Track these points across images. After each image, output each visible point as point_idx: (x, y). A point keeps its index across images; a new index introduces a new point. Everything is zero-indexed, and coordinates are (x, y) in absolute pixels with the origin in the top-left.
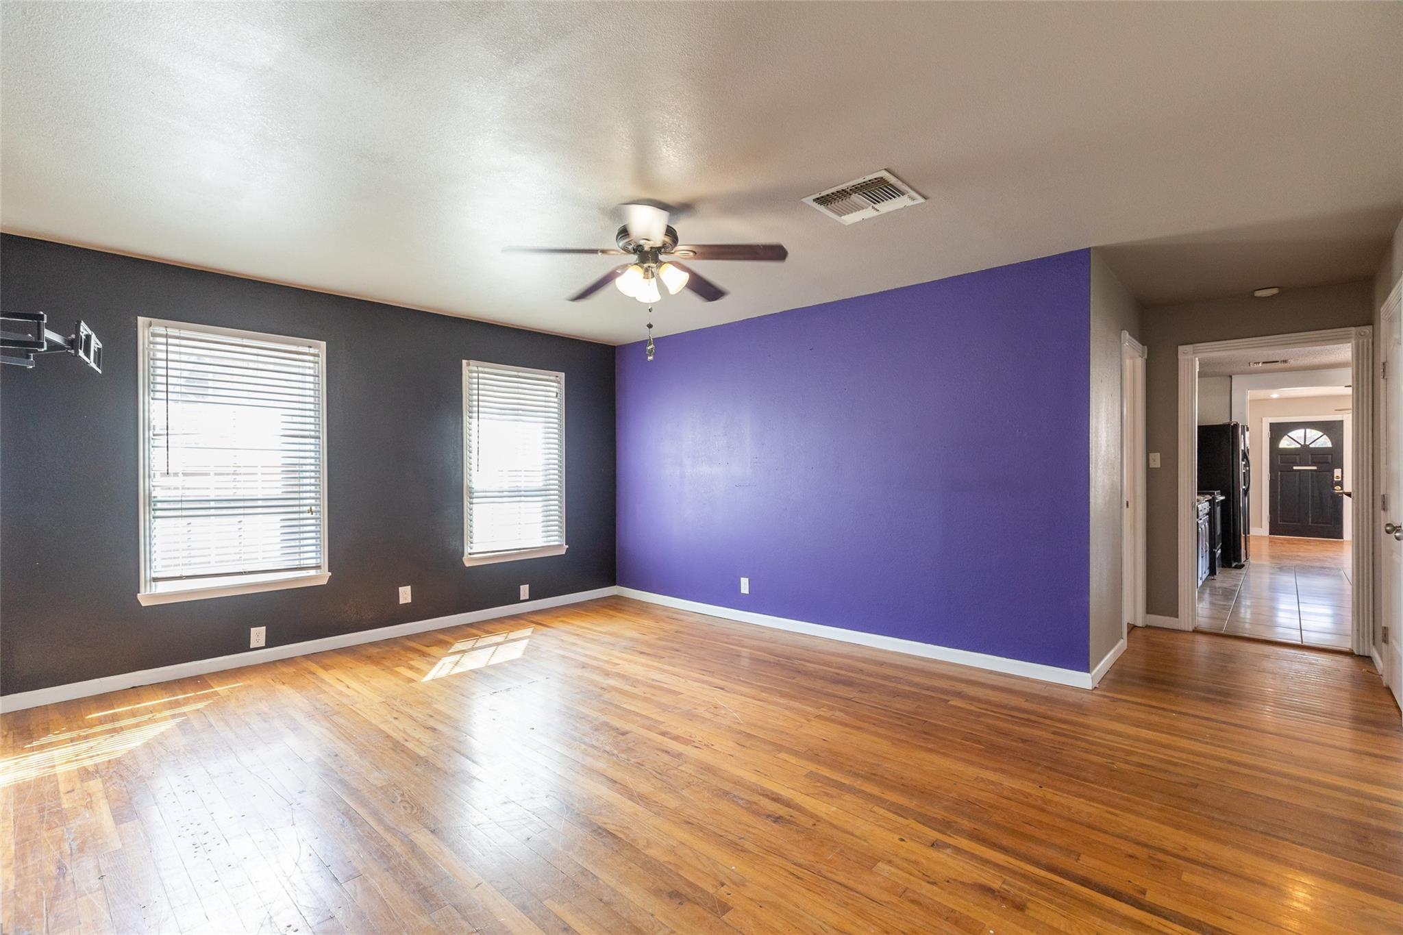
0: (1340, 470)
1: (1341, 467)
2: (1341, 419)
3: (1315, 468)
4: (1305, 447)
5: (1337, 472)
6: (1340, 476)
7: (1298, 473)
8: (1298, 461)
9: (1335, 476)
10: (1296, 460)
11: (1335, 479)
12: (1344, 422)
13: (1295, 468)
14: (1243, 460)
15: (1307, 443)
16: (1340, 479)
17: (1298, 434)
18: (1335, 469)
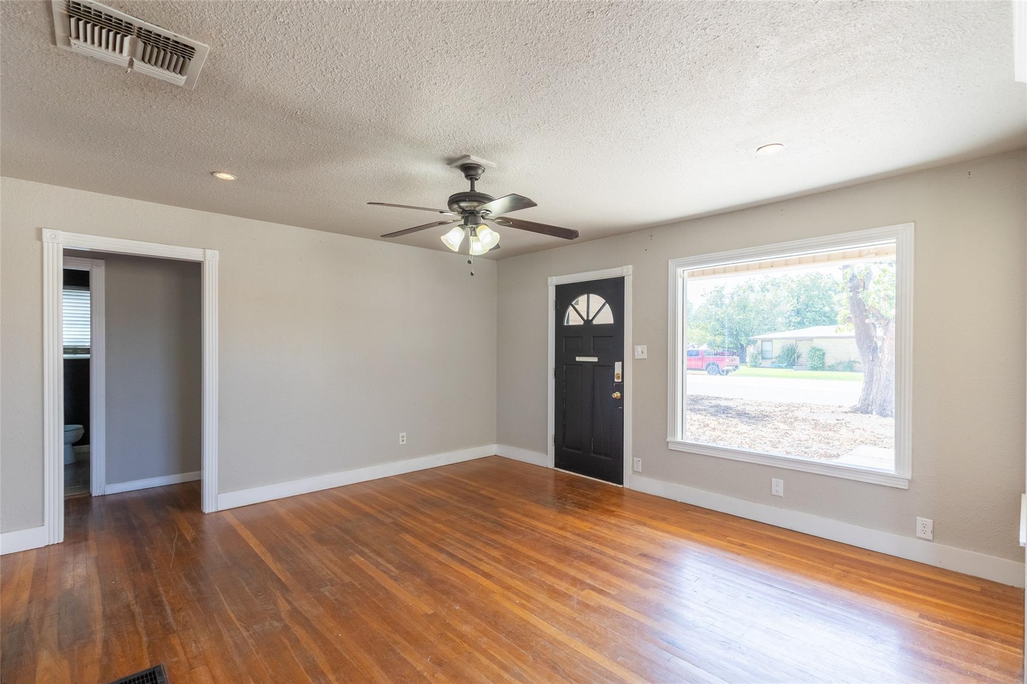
0: (621, 363)
1: (622, 359)
2: (620, 275)
3: (596, 359)
5: (618, 367)
6: (620, 374)
9: (615, 374)
11: (615, 380)
12: (626, 279)
13: (577, 359)
15: (590, 317)
16: (620, 380)
18: (616, 363)
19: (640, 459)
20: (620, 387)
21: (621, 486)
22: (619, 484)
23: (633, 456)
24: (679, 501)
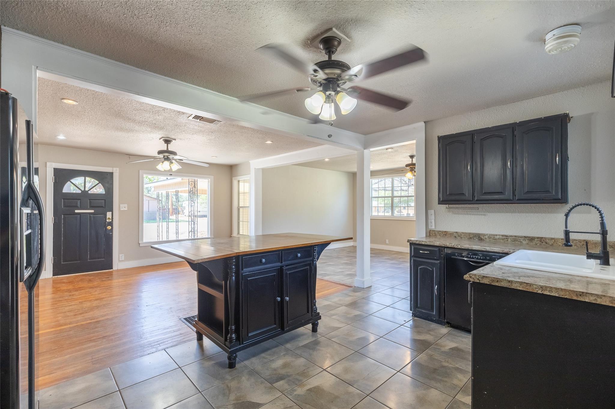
0: (111, 212)
1: (112, 210)
2: (111, 171)
3: (92, 211)
4: (85, 193)
5: (109, 215)
6: (111, 218)
7: (79, 216)
8: (79, 205)
9: (107, 218)
10: (77, 203)
11: (107, 221)
12: (114, 174)
13: (76, 211)
14: (25, 203)
15: (87, 189)
16: (111, 221)
17: (79, 181)
18: (108, 213)
19: (123, 255)
20: (111, 224)
21: (112, 270)
22: (111, 269)
23: (119, 254)
24: (145, 265)
